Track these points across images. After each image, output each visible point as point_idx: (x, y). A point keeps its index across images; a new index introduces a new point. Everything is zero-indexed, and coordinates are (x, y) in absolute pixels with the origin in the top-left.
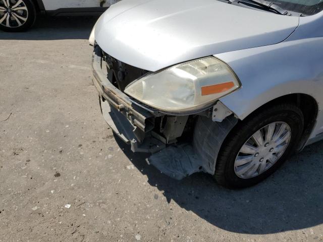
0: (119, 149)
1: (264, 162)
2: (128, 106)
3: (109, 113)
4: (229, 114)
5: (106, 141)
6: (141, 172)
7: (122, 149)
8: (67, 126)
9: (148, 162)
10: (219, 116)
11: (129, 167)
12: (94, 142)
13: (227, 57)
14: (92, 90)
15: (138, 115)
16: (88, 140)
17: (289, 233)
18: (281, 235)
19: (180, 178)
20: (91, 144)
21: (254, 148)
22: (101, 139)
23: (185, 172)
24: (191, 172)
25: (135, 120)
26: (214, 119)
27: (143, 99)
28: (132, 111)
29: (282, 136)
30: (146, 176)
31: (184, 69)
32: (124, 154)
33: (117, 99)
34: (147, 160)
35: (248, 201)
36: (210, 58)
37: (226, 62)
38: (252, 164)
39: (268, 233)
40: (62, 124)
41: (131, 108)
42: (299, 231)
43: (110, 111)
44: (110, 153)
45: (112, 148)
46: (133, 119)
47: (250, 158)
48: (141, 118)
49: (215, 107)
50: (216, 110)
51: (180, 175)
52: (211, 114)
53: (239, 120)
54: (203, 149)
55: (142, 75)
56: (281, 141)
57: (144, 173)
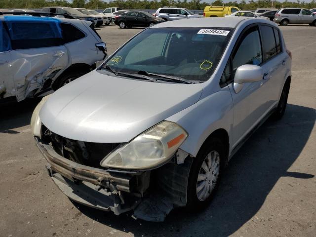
0: (94, 222)
1: (211, 184)
2: (107, 176)
3: (73, 192)
4: (186, 156)
5: (78, 219)
6: (125, 232)
7: (96, 220)
8: (29, 222)
9: (134, 218)
10: (181, 160)
11: (111, 233)
12: (66, 225)
13: (174, 118)
14: (33, 179)
15: (121, 181)
16: (59, 226)
17: (245, 225)
18: (242, 228)
19: (162, 220)
20: (64, 228)
21: (205, 175)
22: (71, 220)
23: (164, 213)
24: (168, 212)
25: (117, 186)
26: (178, 163)
27: (124, 165)
28: (113, 179)
29: (216, 160)
30: (130, 233)
31: (150, 134)
32: (101, 224)
33: (94, 175)
34: (132, 216)
35: (211, 217)
36: (164, 123)
37: (174, 122)
38: (206, 187)
39: (234, 232)
40: (22, 223)
41: (112, 177)
42: (250, 221)
43: (73, 191)
44: (87, 229)
45: (87, 223)
46: (115, 186)
47: (204, 183)
48: (124, 181)
49: (177, 154)
50: (178, 156)
51: (161, 218)
52: (176, 160)
53: (194, 157)
54: (173, 188)
55: (114, 148)
56: (216, 164)
57: (127, 231)
